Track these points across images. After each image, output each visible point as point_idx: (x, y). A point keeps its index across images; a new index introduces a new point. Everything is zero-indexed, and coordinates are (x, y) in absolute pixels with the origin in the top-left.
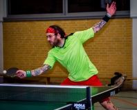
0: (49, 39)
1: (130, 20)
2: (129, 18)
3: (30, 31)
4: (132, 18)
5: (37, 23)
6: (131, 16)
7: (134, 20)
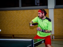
0: (39, 15)
1: (48, 10)
2: (48, 9)
3: (5, 15)
4: (49, 9)
5: (8, 11)
6: (48, 8)
7: (49, 10)
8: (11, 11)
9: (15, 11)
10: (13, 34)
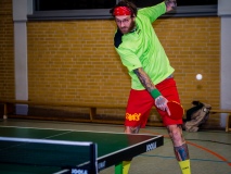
2: (216, 16)
3: (67, 35)
4: (220, 17)
7: (223, 20)
8: (86, 23)
9: (103, 22)
10: (94, 104)
